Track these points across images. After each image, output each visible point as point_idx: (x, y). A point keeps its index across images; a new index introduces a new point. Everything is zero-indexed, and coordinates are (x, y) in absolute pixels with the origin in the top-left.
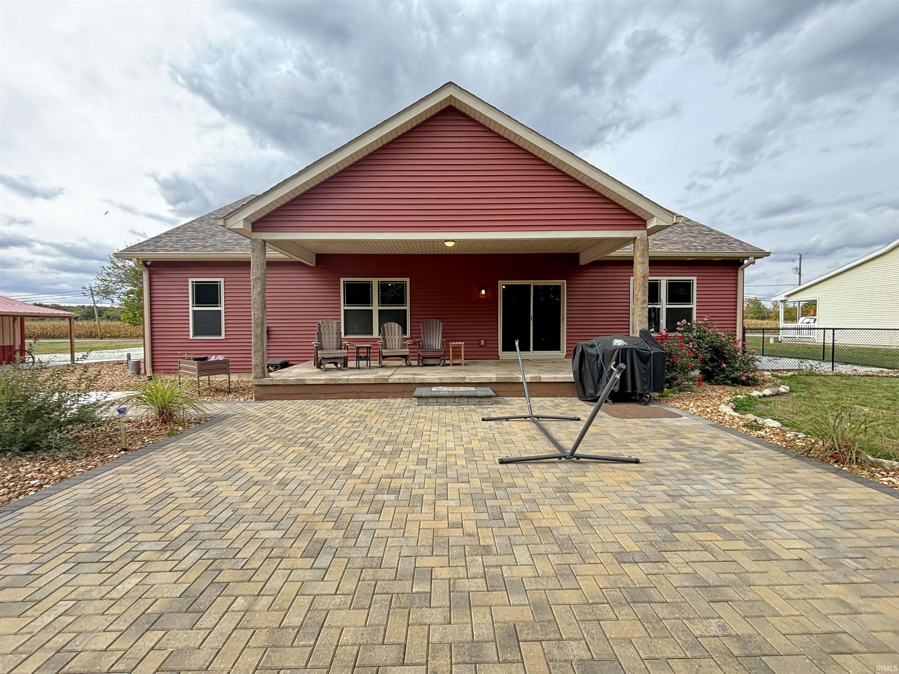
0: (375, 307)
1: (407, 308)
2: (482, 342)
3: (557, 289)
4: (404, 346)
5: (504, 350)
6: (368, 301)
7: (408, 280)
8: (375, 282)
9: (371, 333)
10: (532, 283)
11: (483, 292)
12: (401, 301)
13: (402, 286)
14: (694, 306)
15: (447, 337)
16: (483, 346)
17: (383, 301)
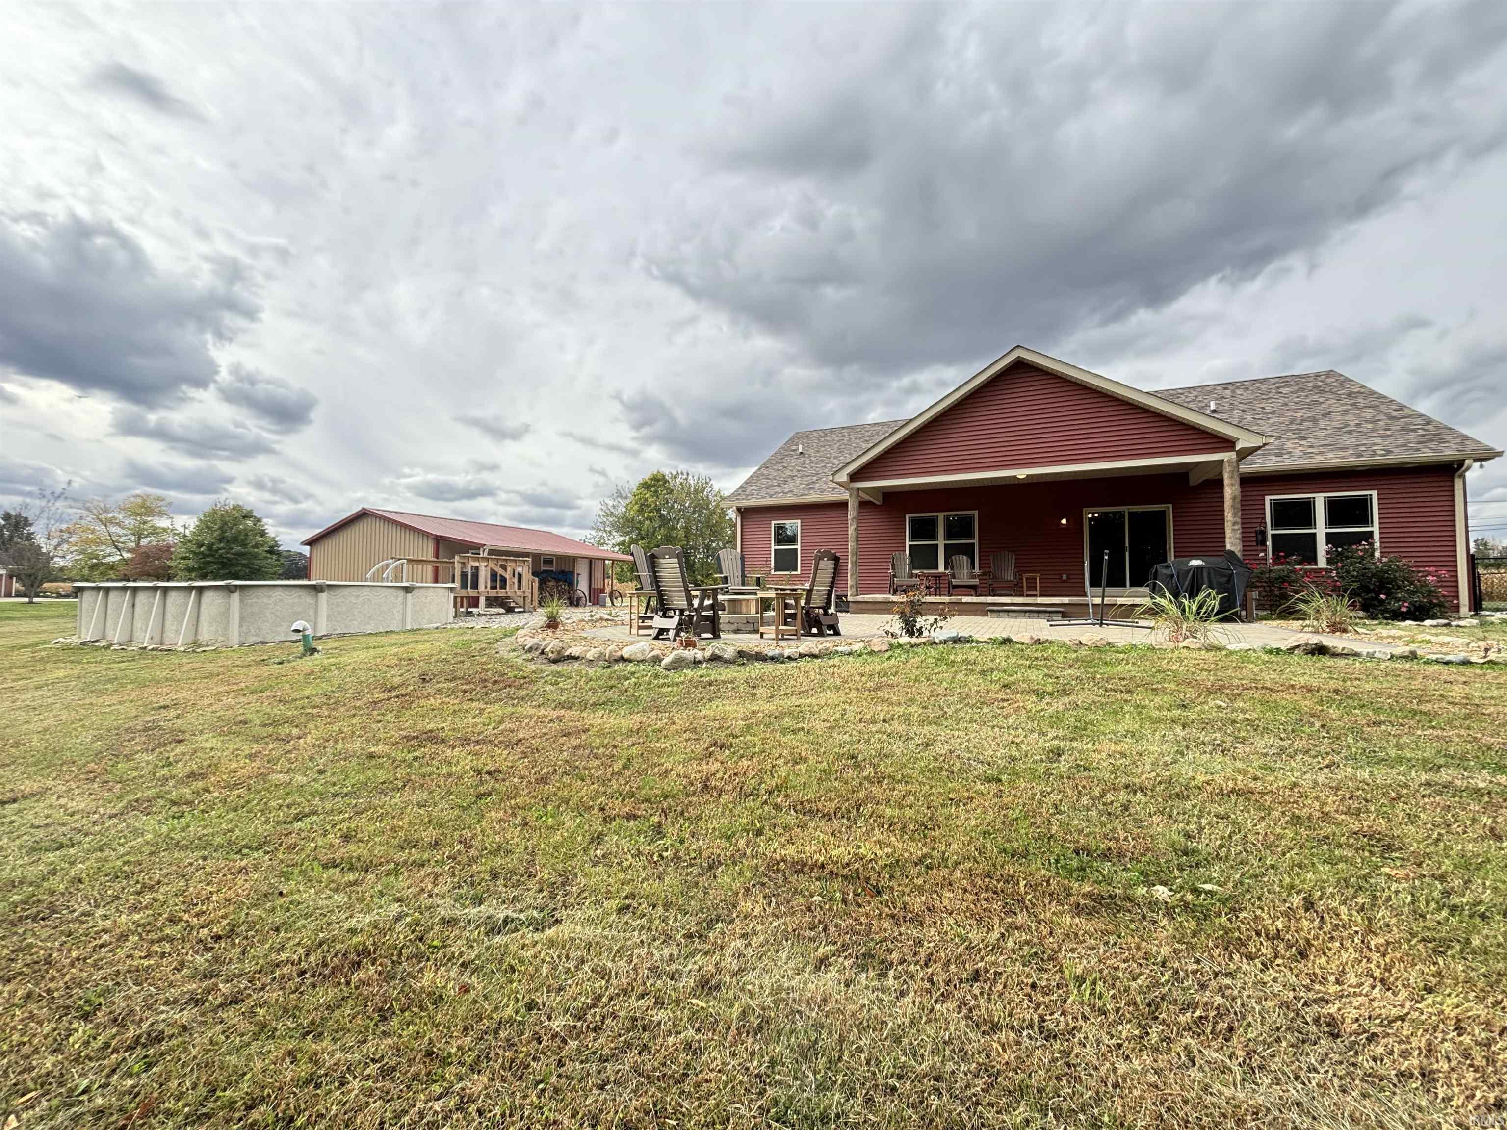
0: (941, 542)
1: (976, 541)
2: (1064, 577)
3: (1163, 513)
4: (973, 577)
5: (1091, 585)
6: (933, 536)
7: (976, 512)
8: (941, 516)
9: (937, 568)
10: (1126, 509)
11: (1064, 521)
12: (970, 535)
13: (970, 519)
14: (1376, 529)
15: (1020, 570)
16: (1064, 581)
17: (949, 535)
